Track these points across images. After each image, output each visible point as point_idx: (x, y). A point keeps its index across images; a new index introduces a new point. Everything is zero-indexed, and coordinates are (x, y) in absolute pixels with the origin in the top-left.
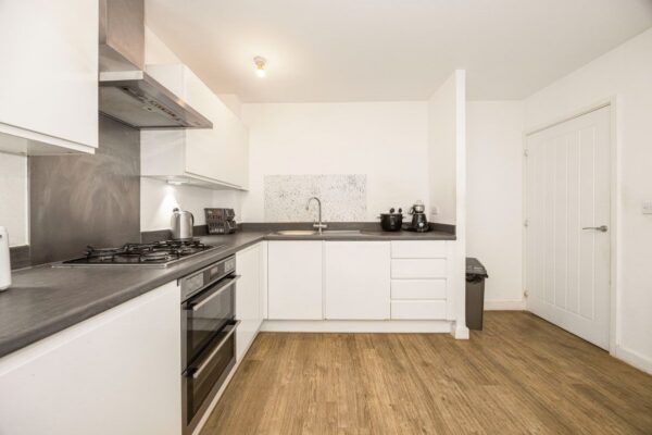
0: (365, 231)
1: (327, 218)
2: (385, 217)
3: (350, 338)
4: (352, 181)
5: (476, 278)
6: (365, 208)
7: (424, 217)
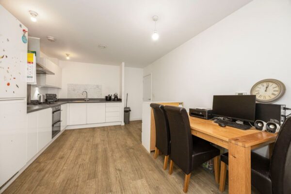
0: (101, 100)
1: (89, 97)
2: (106, 97)
3: (94, 129)
4: (98, 86)
5: (127, 111)
6: (101, 94)
7: (117, 97)
